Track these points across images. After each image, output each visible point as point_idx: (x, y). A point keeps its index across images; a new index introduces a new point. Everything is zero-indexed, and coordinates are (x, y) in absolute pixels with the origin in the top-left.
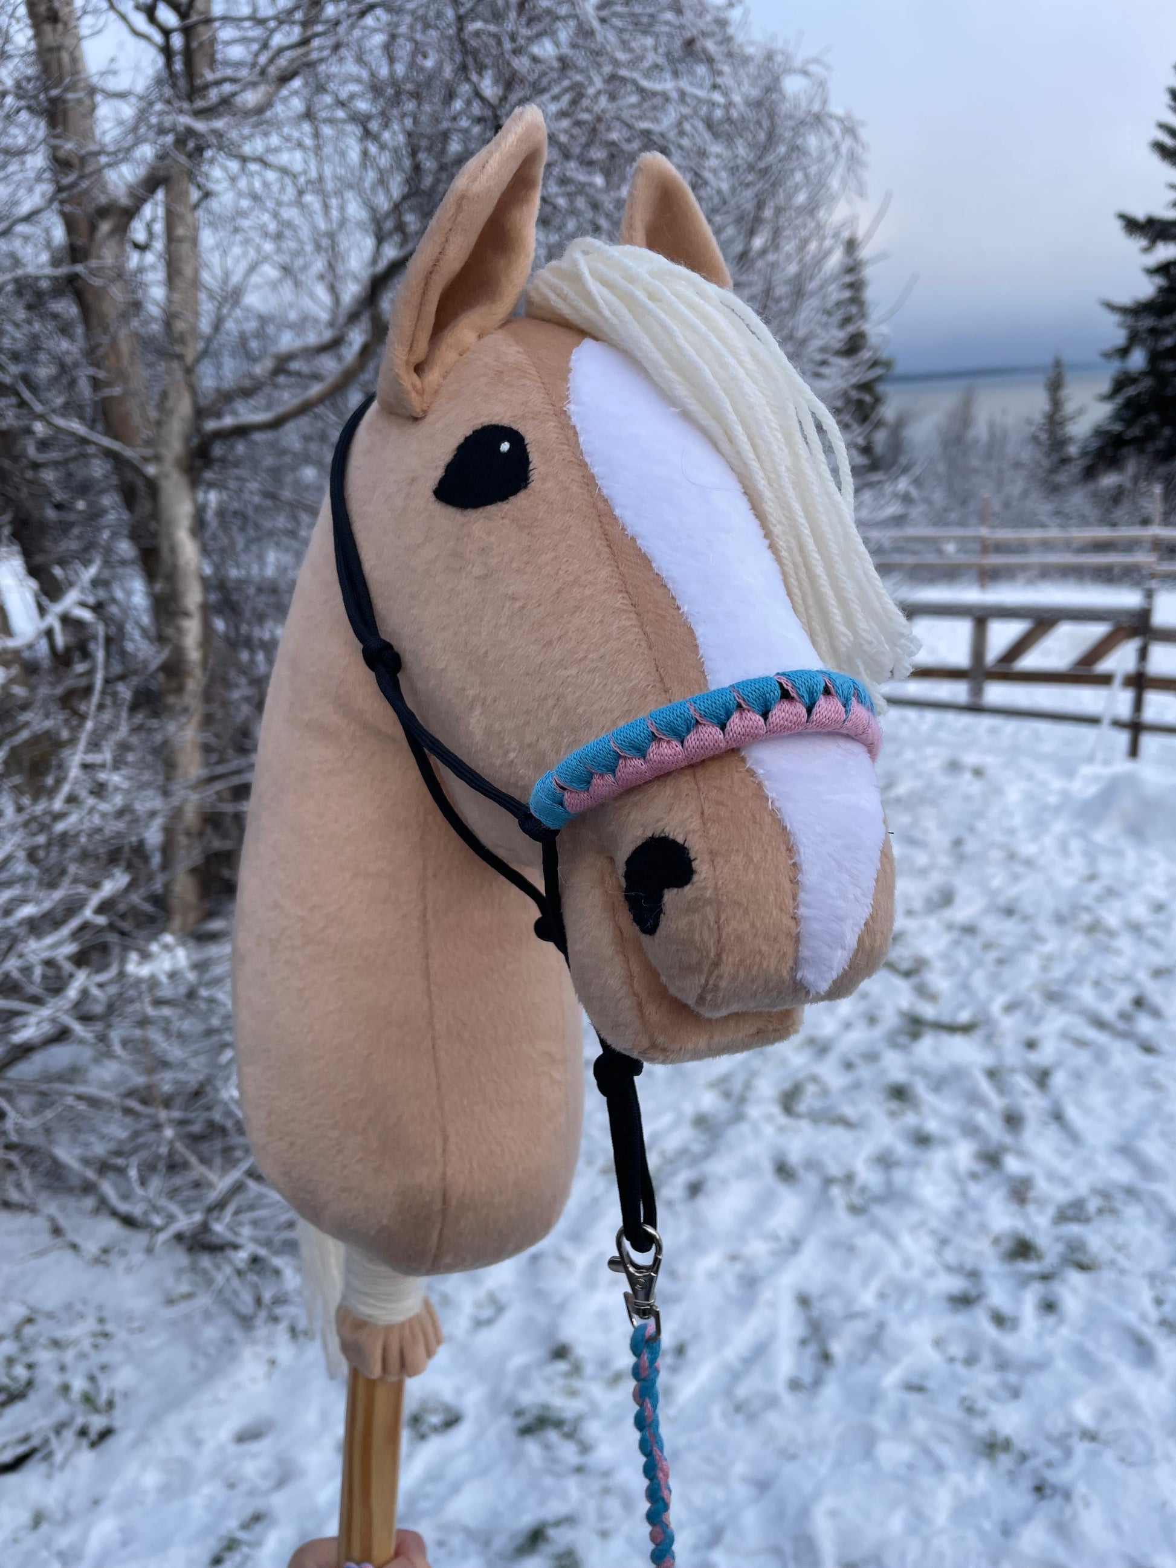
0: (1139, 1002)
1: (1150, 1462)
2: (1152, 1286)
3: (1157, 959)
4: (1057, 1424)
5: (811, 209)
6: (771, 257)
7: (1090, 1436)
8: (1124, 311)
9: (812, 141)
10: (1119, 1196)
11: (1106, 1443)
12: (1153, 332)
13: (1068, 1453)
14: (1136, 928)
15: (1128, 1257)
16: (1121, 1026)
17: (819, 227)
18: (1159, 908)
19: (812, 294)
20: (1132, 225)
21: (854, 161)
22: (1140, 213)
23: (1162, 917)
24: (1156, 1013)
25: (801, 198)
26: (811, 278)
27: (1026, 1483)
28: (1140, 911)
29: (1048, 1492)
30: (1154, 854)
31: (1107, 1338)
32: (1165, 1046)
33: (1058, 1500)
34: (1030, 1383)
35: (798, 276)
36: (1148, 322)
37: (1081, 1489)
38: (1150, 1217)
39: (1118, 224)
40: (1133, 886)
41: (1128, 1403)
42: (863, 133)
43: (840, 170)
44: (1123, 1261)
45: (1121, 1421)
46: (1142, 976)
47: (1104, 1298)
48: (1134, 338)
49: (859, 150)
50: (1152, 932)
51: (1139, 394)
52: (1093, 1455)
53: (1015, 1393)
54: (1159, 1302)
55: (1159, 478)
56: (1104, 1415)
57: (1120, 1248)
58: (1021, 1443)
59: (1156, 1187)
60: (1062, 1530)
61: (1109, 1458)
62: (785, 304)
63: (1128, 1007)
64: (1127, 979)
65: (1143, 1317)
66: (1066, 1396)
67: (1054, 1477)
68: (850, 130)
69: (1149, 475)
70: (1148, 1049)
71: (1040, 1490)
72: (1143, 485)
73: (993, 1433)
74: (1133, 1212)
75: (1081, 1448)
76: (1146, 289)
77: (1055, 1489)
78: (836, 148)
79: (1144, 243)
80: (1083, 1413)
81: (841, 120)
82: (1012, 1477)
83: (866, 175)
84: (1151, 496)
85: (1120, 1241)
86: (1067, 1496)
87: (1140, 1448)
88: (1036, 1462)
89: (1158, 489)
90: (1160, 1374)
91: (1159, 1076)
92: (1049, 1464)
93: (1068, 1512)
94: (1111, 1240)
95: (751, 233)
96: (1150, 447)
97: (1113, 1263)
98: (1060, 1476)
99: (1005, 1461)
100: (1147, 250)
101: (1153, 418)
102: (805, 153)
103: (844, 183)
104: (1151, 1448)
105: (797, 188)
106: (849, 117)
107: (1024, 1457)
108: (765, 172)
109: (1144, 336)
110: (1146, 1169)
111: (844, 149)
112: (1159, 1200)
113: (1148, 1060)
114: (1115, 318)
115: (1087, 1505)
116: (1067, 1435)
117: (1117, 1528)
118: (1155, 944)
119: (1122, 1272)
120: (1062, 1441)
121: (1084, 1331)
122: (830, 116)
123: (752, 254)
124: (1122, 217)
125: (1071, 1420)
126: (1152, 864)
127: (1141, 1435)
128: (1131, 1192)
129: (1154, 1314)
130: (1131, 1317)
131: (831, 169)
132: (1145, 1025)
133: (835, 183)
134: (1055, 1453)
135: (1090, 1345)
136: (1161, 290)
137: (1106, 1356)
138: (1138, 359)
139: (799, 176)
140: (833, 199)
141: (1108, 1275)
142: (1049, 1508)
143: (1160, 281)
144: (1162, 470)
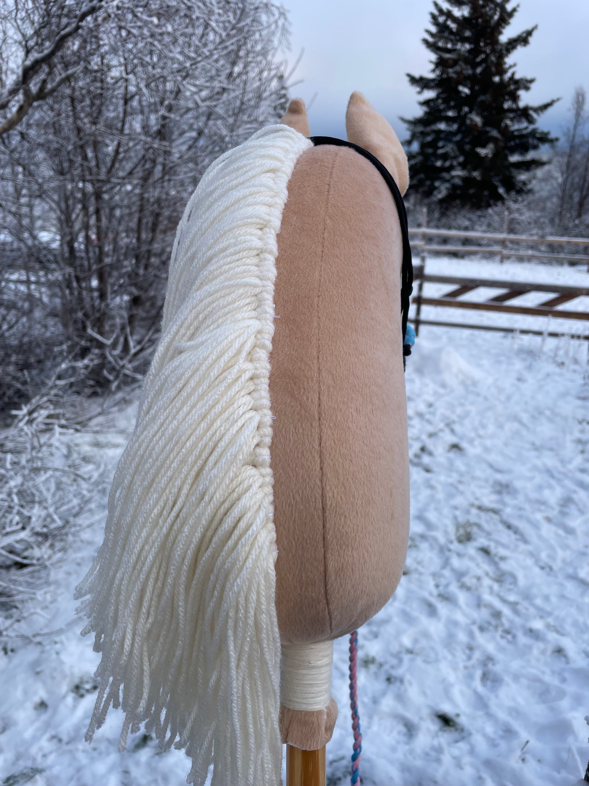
0: (423, 449)
1: (437, 661)
2: (434, 579)
3: (430, 429)
4: (395, 648)
5: (264, 53)
6: (244, 77)
7: (410, 652)
8: (409, 122)
9: (264, 18)
10: (418, 539)
11: (417, 654)
12: (423, 134)
13: (401, 661)
14: (420, 415)
15: (423, 567)
16: (416, 460)
17: (269, 63)
18: (430, 405)
19: (265, 99)
20: (413, 80)
21: (285, 31)
22: (417, 75)
23: (432, 410)
24: (431, 454)
25: (259, 48)
26: (265, 90)
27: (383, 677)
28: (422, 407)
29: (393, 680)
30: (427, 380)
31: (415, 605)
32: (435, 469)
33: (398, 684)
34: (382, 630)
35: (259, 88)
36: (420, 129)
37: (408, 677)
38: (432, 548)
39: (407, 79)
40: (419, 396)
41: (426, 635)
42: (289, 16)
43: (278, 34)
44: (420, 569)
45: (424, 643)
46: (424, 437)
47: (413, 587)
48: (414, 136)
49: (287, 24)
50: (428, 416)
51: (416, 164)
52: (412, 660)
53: (376, 635)
54: (437, 586)
55: (425, 205)
56: (416, 641)
57: (419, 563)
58: (379, 659)
59: (434, 533)
60: (400, 698)
61: (419, 661)
62: (252, 103)
63: (418, 452)
64: (418, 439)
65: (431, 594)
66: (399, 633)
67: (394, 673)
68: (282, 14)
69: (421, 203)
70: (428, 470)
71: (389, 680)
72: (418, 208)
73: (367, 656)
74: (424, 546)
75: (406, 658)
76: (419, 112)
77: (396, 678)
78: (276, 22)
79: (418, 89)
80: (407, 641)
81: (278, 8)
82: (376, 675)
83: (291, 38)
84: (422, 212)
85: (419, 559)
86: (402, 681)
87: (432, 655)
88: (386, 667)
89: (425, 210)
90: (439, 619)
91: (433, 482)
92: (393, 667)
93: (402, 688)
94: (415, 560)
95: (234, 64)
96: (421, 190)
97: (416, 570)
98: (398, 672)
99: (373, 668)
100: (420, 93)
101: (422, 176)
102: (260, 23)
103: (280, 42)
104: (437, 654)
105: (256, 42)
106: (282, 7)
107: (381, 665)
108: (241, 30)
109: (418, 135)
110: (429, 525)
111: (280, 23)
112: (435, 539)
113: (428, 475)
114: (405, 126)
115: (411, 684)
116: (399, 652)
117: (424, 693)
118: (429, 422)
119: (421, 574)
120: (398, 656)
121: (405, 603)
122: (273, 5)
123: (235, 75)
124: (408, 75)
125: (401, 646)
126: (427, 385)
127: (432, 648)
128: (423, 537)
129: (435, 592)
130: (426, 594)
131: (273, 33)
132: (426, 459)
133: (276, 42)
134: (394, 661)
135: (408, 609)
136: (426, 113)
137: (415, 614)
138: (415, 147)
139: (257, 36)
140: (276, 49)
141: (414, 576)
142: (394, 688)
143: (425, 109)
144: (426, 201)
